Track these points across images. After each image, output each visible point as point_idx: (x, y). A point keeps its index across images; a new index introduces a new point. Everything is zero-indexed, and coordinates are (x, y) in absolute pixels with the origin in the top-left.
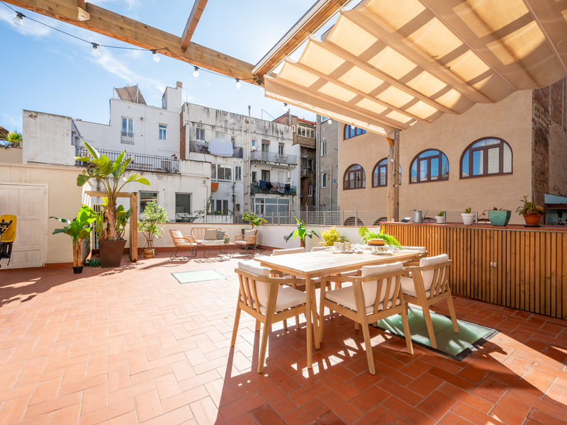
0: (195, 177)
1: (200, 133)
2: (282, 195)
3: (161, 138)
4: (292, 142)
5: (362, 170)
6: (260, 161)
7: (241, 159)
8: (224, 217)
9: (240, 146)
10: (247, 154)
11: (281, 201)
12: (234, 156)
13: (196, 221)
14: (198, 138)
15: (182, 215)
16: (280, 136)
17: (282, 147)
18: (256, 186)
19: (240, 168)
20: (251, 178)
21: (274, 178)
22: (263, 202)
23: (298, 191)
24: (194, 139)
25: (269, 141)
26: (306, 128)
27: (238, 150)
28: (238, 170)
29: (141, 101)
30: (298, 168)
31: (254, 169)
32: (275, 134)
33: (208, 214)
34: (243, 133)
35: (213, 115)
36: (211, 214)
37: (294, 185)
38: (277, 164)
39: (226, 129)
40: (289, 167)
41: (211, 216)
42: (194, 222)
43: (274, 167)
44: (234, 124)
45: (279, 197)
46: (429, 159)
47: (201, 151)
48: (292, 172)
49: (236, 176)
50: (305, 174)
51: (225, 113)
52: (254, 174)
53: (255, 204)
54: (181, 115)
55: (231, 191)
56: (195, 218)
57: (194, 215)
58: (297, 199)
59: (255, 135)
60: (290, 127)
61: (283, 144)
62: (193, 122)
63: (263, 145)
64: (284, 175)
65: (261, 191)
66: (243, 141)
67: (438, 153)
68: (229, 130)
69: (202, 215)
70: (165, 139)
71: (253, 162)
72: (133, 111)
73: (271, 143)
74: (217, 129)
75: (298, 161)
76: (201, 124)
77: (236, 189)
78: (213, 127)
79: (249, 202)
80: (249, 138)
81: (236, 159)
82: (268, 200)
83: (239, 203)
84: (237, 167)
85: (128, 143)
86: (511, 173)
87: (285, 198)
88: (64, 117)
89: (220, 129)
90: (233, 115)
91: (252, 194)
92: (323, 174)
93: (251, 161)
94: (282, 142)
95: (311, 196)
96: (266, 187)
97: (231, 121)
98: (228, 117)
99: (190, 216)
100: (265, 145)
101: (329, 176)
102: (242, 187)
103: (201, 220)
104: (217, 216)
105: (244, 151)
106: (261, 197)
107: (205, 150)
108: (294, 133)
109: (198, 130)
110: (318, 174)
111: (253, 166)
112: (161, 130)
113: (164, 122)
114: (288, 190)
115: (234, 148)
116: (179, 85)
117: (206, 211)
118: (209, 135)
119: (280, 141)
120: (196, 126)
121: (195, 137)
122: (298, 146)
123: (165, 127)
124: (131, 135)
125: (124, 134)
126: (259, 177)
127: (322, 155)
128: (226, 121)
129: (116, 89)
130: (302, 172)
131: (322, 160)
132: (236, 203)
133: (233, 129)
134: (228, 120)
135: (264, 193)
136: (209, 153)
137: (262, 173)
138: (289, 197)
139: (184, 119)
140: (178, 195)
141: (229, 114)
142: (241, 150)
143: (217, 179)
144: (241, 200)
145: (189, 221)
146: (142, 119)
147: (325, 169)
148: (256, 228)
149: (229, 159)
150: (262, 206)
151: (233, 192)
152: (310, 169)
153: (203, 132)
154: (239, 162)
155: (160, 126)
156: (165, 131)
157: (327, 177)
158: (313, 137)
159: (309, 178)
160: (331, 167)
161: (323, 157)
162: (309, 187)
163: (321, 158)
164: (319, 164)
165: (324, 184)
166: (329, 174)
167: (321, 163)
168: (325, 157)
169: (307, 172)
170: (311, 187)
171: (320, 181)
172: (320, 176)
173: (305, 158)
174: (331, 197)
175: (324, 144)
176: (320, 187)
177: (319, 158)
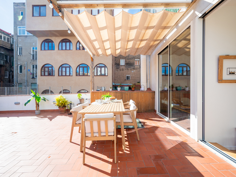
5: (52, 67)
26: (3, 35)
46: (83, 67)
50: (2, 63)
67: (87, 66)
86: (107, 76)
92: (19, 66)
95: (8, 77)
101: (25, 67)
127: (18, 54)
131: (19, 57)
147: (21, 63)
152: (6, 61)
157: (23, 68)
158: (9, 42)
159: (5, 66)
160: (26, 63)
161: (20, 56)
162: (5, 72)
163: (18, 56)
164: (16, 59)
165: (21, 71)
166: (24, 66)
167: (18, 59)
168: (21, 56)
169: (4, 62)
170: (7, 72)
171: (17, 69)
172: (17, 66)
173: (3, 54)
174: (26, 79)
175: (20, 48)
176: (17, 72)
177: (16, 56)
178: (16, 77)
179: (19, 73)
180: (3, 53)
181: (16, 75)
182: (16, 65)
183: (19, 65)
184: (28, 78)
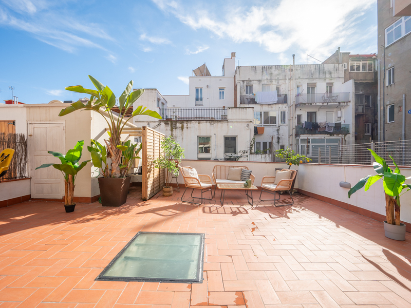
0: (240, 122)
1: (249, 88)
2: (331, 134)
3: (220, 98)
4: (343, 80)
6: (305, 104)
7: (285, 105)
8: (263, 156)
9: (284, 93)
10: (292, 99)
11: (329, 141)
12: (278, 103)
13: (241, 160)
14: (247, 93)
15: (229, 154)
16: (328, 76)
17: (331, 87)
18: (301, 128)
19: (284, 112)
20: (296, 121)
21: (321, 119)
22: (309, 142)
23: (352, 130)
24: (244, 94)
25: (315, 83)
26: (361, 63)
27: (283, 97)
28: (283, 114)
29: (208, 74)
30: (352, 106)
31: (298, 112)
32: (322, 76)
33: (251, 153)
34: (287, 81)
35: (259, 71)
36: (253, 154)
37: (346, 123)
38: (325, 104)
39: (271, 80)
40: (340, 106)
41: (253, 155)
42: (239, 160)
43: (321, 107)
44: (278, 75)
45: (327, 137)
47: (249, 103)
48: (343, 110)
49: (281, 120)
50: (360, 110)
51: (270, 67)
52: (299, 117)
53: (300, 145)
54: (235, 77)
55: (276, 133)
56: (240, 157)
57: (239, 155)
58: (351, 138)
59: (300, 80)
60: (340, 65)
61: (332, 83)
62: (243, 81)
63: (308, 88)
64: (334, 114)
65: (306, 132)
66: (287, 88)
68: (274, 81)
69: (246, 154)
70: (223, 98)
71: (298, 105)
72: (202, 82)
73: (318, 85)
74: (263, 83)
75: (352, 98)
76: (250, 81)
77: (280, 132)
78: (260, 81)
79: (294, 143)
80: (294, 84)
81: (280, 105)
82: (314, 141)
83: (283, 144)
84: (282, 112)
85: (200, 105)
87: (335, 137)
88: (153, 89)
89: (265, 82)
90: (277, 67)
91: (297, 135)
92: (388, 107)
93: (296, 105)
94: (330, 81)
95: (370, 134)
96: (313, 127)
97: (275, 72)
98: (273, 70)
99: (236, 155)
100: (311, 88)
101: (400, 107)
102: (286, 130)
103: (244, 159)
104: (258, 155)
105: (289, 97)
106: (306, 138)
107: (253, 101)
108: (345, 70)
109: (247, 86)
110: (380, 108)
111: (298, 109)
112: (220, 92)
113: (222, 86)
114: (339, 129)
115: (279, 95)
116: (233, 54)
117: (249, 151)
118: (256, 88)
119: (328, 81)
120: (245, 83)
121: (245, 93)
122: (351, 83)
123: (223, 89)
124: (201, 99)
125: (197, 99)
126: (304, 119)
127: (387, 84)
128: (271, 74)
129: (194, 71)
130: (356, 110)
131: (388, 91)
132: (280, 144)
133: (278, 79)
134: (273, 72)
135: (309, 134)
136: (255, 103)
137: (308, 116)
138: (340, 136)
139: (236, 80)
140: (226, 139)
141: (274, 67)
142: (286, 95)
143: (263, 124)
144: (285, 141)
145: (235, 160)
146: (208, 86)
147: (393, 100)
148: (294, 167)
149: (274, 106)
150: (308, 147)
151: (278, 135)
152: (368, 106)
153: (251, 87)
154: (283, 107)
155: (220, 89)
156: (223, 92)
157: (396, 110)
158: (372, 70)
159: (366, 115)
160: (404, 96)
161: (389, 87)
162: (365, 125)
163: (386, 88)
164: (382, 96)
165: (392, 118)
166: (399, 105)
167: (386, 94)
168: (393, 86)
169: (363, 109)
170: (368, 125)
171: (384, 115)
172: (384, 109)
173: (361, 95)
174: (403, 133)
175: (390, 71)
176: (384, 121)
177: (382, 89)
178: (382, 131)
179: (388, 122)
180: (361, 93)
181: (382, 128)
182: (382, 108)
183: (387, 105)
184: (407, 130)
